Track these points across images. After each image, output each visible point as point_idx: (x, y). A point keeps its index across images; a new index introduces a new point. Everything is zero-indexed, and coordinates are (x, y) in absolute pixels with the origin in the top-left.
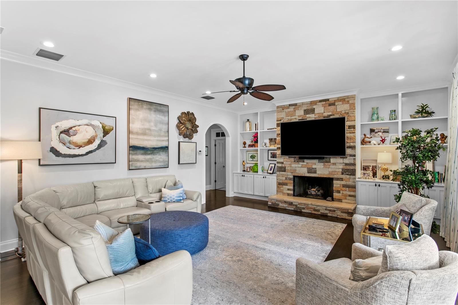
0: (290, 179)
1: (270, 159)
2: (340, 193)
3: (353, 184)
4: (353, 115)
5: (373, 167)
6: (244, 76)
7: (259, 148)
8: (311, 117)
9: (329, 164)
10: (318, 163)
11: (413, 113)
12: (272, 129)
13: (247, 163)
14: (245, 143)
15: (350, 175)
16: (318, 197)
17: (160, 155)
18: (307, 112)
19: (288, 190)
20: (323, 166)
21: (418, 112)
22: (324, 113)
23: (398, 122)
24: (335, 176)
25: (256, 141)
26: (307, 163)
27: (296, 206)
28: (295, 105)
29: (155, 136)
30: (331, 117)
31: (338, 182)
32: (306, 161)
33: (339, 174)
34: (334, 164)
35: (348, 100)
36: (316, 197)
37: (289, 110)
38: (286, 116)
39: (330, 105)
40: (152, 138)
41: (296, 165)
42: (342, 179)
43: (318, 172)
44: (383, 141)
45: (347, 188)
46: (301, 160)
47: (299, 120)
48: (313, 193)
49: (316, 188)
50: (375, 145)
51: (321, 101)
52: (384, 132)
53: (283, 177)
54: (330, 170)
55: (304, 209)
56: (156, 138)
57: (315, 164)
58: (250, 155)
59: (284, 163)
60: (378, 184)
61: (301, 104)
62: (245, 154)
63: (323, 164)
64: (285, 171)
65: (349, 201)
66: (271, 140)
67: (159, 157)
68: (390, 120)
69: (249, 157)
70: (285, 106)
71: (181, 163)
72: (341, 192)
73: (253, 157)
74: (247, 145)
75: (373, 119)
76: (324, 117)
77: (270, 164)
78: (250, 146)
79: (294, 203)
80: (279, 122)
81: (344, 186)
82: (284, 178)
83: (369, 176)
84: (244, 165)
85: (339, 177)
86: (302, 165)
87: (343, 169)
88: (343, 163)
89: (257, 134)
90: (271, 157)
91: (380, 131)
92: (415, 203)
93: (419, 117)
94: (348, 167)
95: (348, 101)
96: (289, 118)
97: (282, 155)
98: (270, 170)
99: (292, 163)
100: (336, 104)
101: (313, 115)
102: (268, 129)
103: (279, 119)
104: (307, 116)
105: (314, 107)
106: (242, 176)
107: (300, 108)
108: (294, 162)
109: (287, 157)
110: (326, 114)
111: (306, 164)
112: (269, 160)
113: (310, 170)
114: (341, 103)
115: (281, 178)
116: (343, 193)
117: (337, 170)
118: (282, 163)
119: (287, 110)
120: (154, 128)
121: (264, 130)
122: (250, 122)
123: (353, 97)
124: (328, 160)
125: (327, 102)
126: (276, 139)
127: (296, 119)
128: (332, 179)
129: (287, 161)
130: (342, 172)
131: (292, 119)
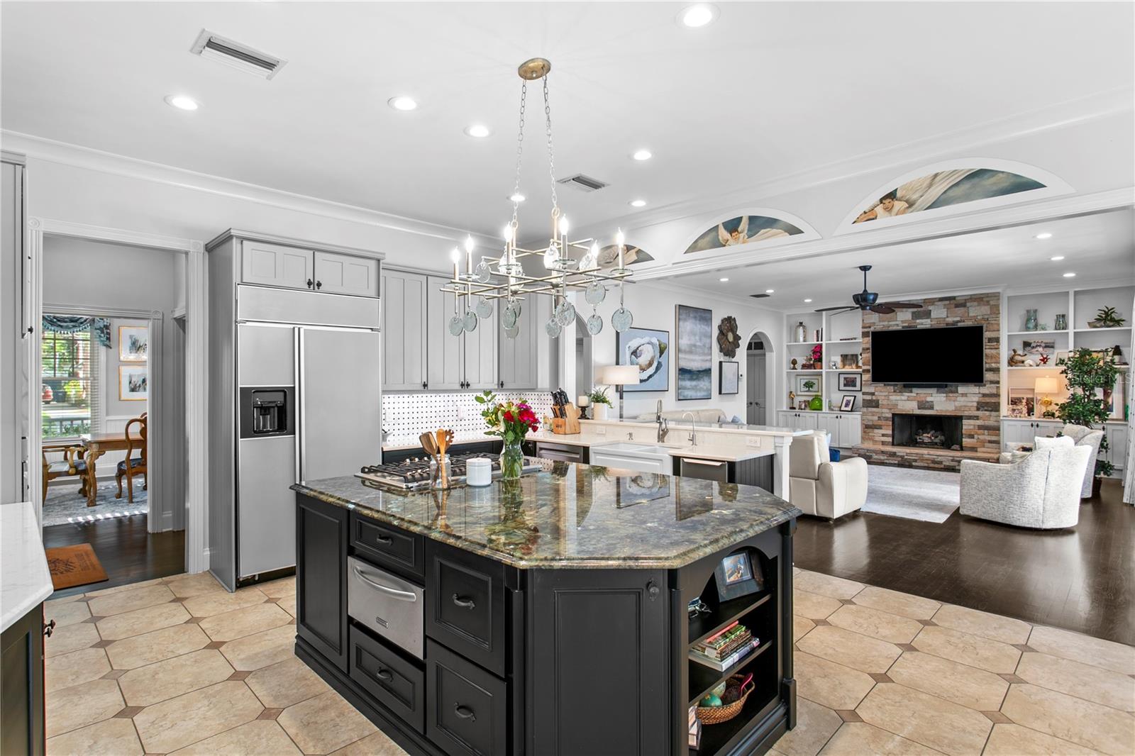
0: (887, 419)
1: (842, 387)
2: (973, 438)
3: (996, 424)
4: (996, 322)
5: (1028, 399)
6: (865, 291)
7: (824, 371)
8: (924, 324)
9: (955, 395)
10: (937, 393)
11: (1092, 320)
12: (849, 339)
13: (797, 395)
14: (794, 362)
15: (991, 411)
16: (936, 446)
17: (704, 381)
18: (916, 315)
19: (883, 435)
20: (944, 399)
21: (1100, 319)
22: (947, 317)
23: (1068, 333)
24: (966, 413)
25: (820, 360)
26: (917, 394)
27: (902, 457)
29: (699, 354)
30: (960, 325)
31: (972, 422)
32: (915, 390)
33: (972, 409)
35: (988, 299)
36: (932, 445)
38: (880, 321)
39: (957, 306)
40: (697, 357)
41: (898, 398)
42: (977, 418)
43: (936, 408)
44: (1044, 360)
45: (986, 431)
46: (907, 390)
47: (903, 327)
48: (926, 440)
49: (932, 432)
50: (1031, 366)
51: (941, 299)
52: (1046, 347)
53: (873, 415)
54: (957, 404)
55: (915, 461)
56: (701, 358)
57: (931, 395)
58: (803, 382)
59: (876, 393)
60: (1035, 424)
61: (906, 303)
62: (793, 381)
63: (945, 395)
64: (877, 406)
65: (989, 450)
66: (845, 358)
67: (703, 383)
68: (1056, 329)
69: (802, 386)
71: (723, 392)
72: (976, 436)
73: (809, 385)
74: (798, 366)
75: (1029, 328)
76: (947, 324)
77: (845, 396)
78: (804, 366)
79: (898, 454)
80: (866, 330)
81: (980, 427)
82: (876, 418)
83: (1021, 413)
84: (793, 399)
85: (972, 414)
86: (908, 397)
87: (978, 403)
88: (979, 393)
89: (820, 346)
90: (845, 385)
91: (1040, 346)
93: (1101, 327)
94: (987, 400)
95: (988, 302)
96: (886, 323)
97: (873, 381)
98: (846, 406)
99: (890, 394)
100: (968, 304)
101: (929, 320)
102: (841, 340)
103: (868, 325)
104: (918, 321)
105: (930, 308)
106: (796, 415)
107: (905, 309)
108: (894, 392)
109: (881, 384)
110: (950, 320)
111: (915, 395)
112: (840, 389)
113: (921, 405)
114: (976, 303)
115: (870, 418)
116: (978, 438)
117: (970, 404)
118: (873, 394)
120: (698, 344)
121: (830, 340)
122: (804, 327)
123: (997, 296)
124: (953, 389)
125: (952, 302)
126: (857, 355)
127: (898, 325)
128: (960, 418)
129: (881, 392)
130: (977, 407)
131: (891, 325)
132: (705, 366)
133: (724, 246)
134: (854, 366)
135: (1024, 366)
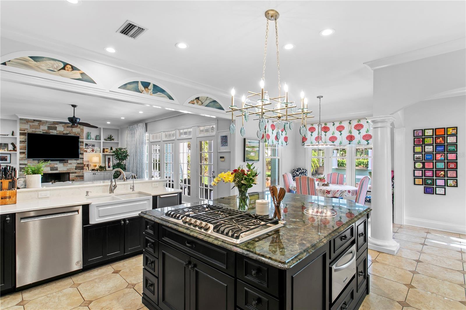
3: (82, 174)
4: (82, 135)
5: (87, 165)
6: (74, 116)
8: (53, 132)
9: (67, 164)
10: (59, 163)
11: (106, 138)
15: (81, 170)
18: (50, 128)
20: (62, 166)
21: (109, 138)
22: (64, 131)
23: (101, 142)
24: (72, 171)
26: (50, 164)
28: (40, 121)
30: (69, 135)
31: (74, 174)
32: (49, 162)
33: (73, 169)
34: (71, 164)
37: (34, 124)
38: (30, 128)
39: (68, 127)
42: (75, 173)
43: (59, 169)
44: (93, 151)
45: (79, 178)
46: (45, 162)
47: (43, 133)
50: (89, 152)
52: (93, 146)
54: (68, 167)
57: (57, 164)
59: (28, 164)
60: (94, 173)
61: (45, 122)
63: (63, 164)
68: (96, 140)
70: (29, 120)
72: (75, 180)
75: (89, 139)
76: (64, 134)
80: (22, 132)
81: (77, 176)
83: (87, 170)
85: (74, 171)
86: (46, 165)
88: (77, 163)
91: (91, 145)
93: (109, 140)
94: (79, 165)
96: (34, 130)
97: (28, 158)
100: (73, 127)
101: (56, 131)
103: (23, 129)
104: (51, 131)
107: (44, 124)
111: (49, 164)
113: (53, 169)
117: (73, 167)
118: (26, 164)
119: (31, 124)
124: (66, 161)
125: (66, 125)
126: (7, 144)
127: (40, 131)
128: (69, 173)
129: (31, 163)
130: (75, 168)
131: (37, 131)
133: (141, 93)
134: (6, 150)
135: (87, 152)
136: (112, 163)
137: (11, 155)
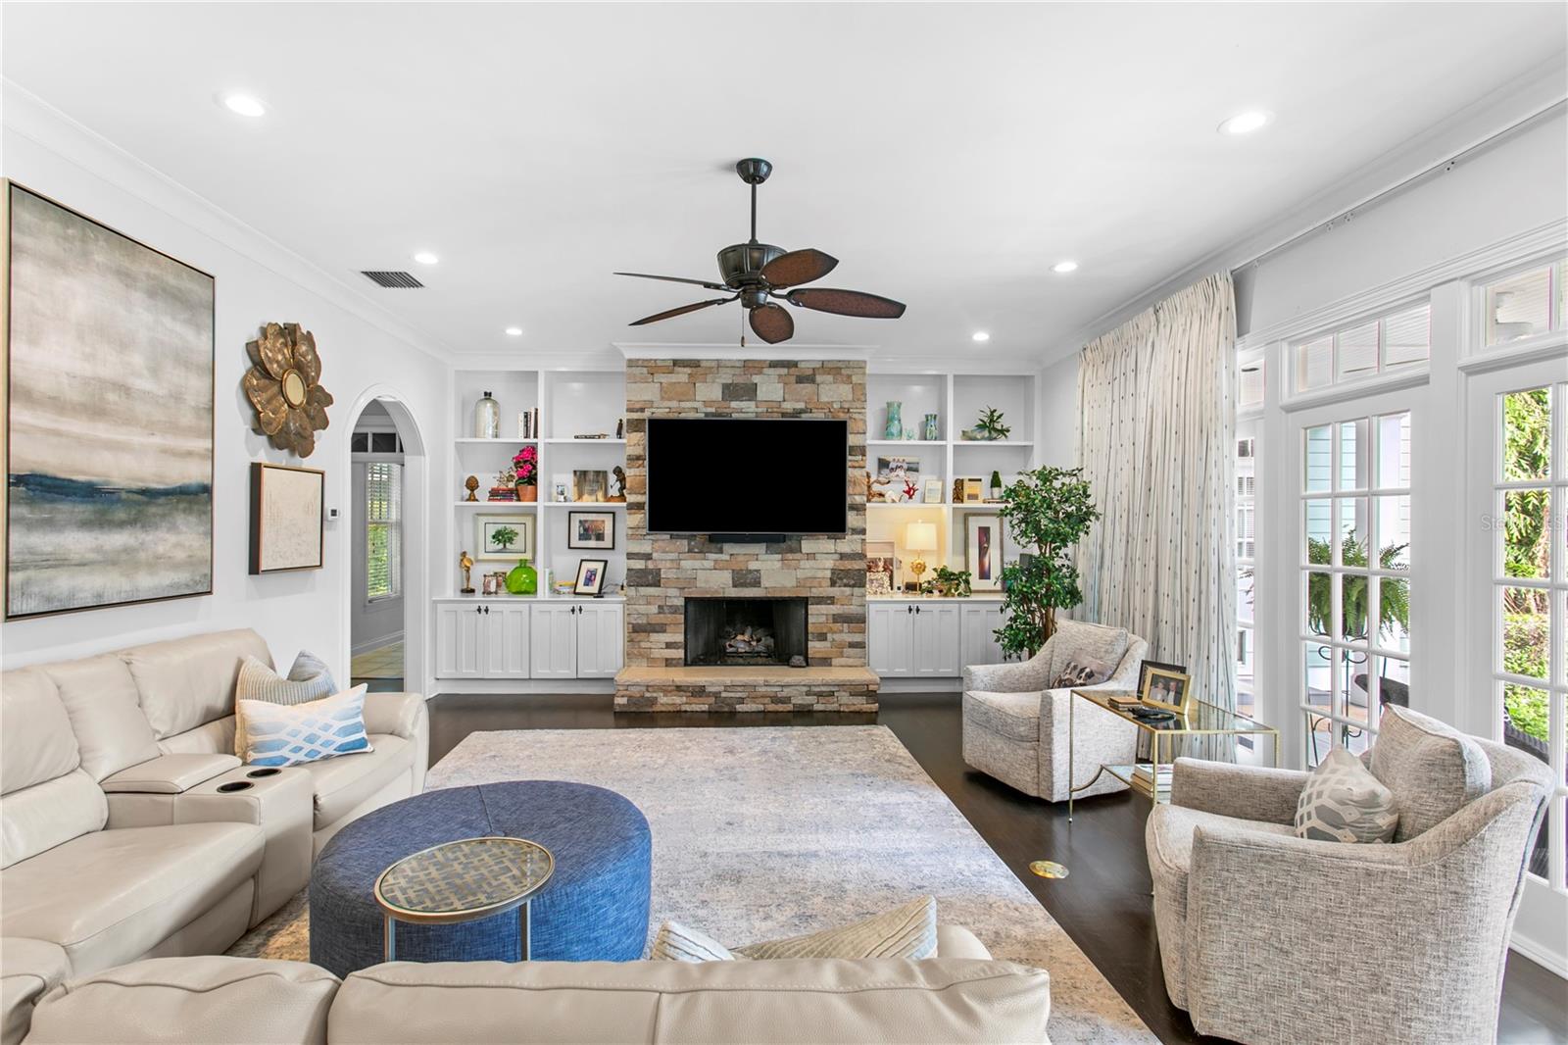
0: (674, 610)
1: (575, 542)
2: (825, 639)
3: (859, 610)
4: (861, 417)
5: (884, 561)
6: (753, 239)
7: (541, 504)
8: (744, 410)
9: (797, 556)
10: (767, 553)
11: (970, 427)
12: (593, 437)
13: (478, 561)
14: (472, 485)
15: (853, 586)
16: (760, 660)
18: (731, 391)
19: (669, 645)
20: (778, 565)
21: (982, 427)
22: (784, 401)
23: (945, 446)
24: (815, 592)
25: (532, 480)
26: (731, 555)
27: (716, 695)
28: (694, 364)
30: (805, 417)
31: (823, 608)
32: (728, 548)
33: (823, 585)
34: (811, 556)
35: (849, 372)
36: (750, 659)
37: (673, 378)
38: (662, 398)
39: (800, 380)
41: (697, 564)
42: (831, 600)
43: (765, 583)
44: (910, 492)
45: (845, 625)
46: (713, 545)
47: (707, 414)
48: (742, 648)
49: (749, 630)
50: (893, 501)
51: (774, 364)
52: (909, 469)
53: (649, 603)
54: (800, 574)
55: (741, 701)
57: (757, 557)
58: (492, 530)
59: (655, 555)
60: (915, 606)
61: (714, 364)
62: (468, 526)
63: (779, 556)
64: (657, 584)
65: (850, 661)
66: (581, 476)
68: (926, 439)
69: (489, 539)
70: (659, 364)
71: (265, 563)
72: (829, 636)
73: (503, 537)
74: (482, 493)
75: (893, 435)
76: (783, 414)
77: (582, 561)
78: (495, 494)
79: (708, 689)
80: (635, 416)
81: (838, 619)
82: (654, 609)
83: (882, 585)
84: (468, 569)
85: (824, 595)
86: (716, 561)
87: (833, 571)
88: (835, 553)
89: (532, 450)
90: (582, 537)
91: (901, 467)
92: (1111, 643)
93: (983, 439)
94: (848, 565)
95: (849, 377)
96: (674, 404)
97: (650, 530)
98: (586, 584)
99: (681, 556)
100: (819, 378)
101: (752, 404)
102: (577, 437)
103: (638, 406)
104: (734, 404)
105: (756, 379)
106: (479, 610)
107: (709, 378)
108: (690, 551)
109: (665, 536)
110: (788, 406)
111: (727, 557)
112: (572, 546)
113: (741, 578)
114: (830, 378)
115: (643, 609)
116: (834, 640)
117: (820, 574)
118: (648, 557)
119: (665, 379)
121: (551, 437)
122: (495, 403)
123: (860, 366)
124: (793, 544)
125: (792, 370)
126: (605, 473)
127: (696, 410)
128: (804, 602)
129: (664, 552)
130: (831, 579)
131: (683, 410)
132: (192, 473)
134: (600, 495)
135: (884, 502)
136: (998, 552)
137: (616, 516)
